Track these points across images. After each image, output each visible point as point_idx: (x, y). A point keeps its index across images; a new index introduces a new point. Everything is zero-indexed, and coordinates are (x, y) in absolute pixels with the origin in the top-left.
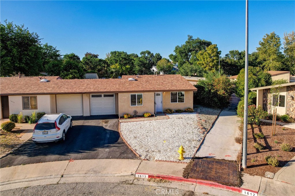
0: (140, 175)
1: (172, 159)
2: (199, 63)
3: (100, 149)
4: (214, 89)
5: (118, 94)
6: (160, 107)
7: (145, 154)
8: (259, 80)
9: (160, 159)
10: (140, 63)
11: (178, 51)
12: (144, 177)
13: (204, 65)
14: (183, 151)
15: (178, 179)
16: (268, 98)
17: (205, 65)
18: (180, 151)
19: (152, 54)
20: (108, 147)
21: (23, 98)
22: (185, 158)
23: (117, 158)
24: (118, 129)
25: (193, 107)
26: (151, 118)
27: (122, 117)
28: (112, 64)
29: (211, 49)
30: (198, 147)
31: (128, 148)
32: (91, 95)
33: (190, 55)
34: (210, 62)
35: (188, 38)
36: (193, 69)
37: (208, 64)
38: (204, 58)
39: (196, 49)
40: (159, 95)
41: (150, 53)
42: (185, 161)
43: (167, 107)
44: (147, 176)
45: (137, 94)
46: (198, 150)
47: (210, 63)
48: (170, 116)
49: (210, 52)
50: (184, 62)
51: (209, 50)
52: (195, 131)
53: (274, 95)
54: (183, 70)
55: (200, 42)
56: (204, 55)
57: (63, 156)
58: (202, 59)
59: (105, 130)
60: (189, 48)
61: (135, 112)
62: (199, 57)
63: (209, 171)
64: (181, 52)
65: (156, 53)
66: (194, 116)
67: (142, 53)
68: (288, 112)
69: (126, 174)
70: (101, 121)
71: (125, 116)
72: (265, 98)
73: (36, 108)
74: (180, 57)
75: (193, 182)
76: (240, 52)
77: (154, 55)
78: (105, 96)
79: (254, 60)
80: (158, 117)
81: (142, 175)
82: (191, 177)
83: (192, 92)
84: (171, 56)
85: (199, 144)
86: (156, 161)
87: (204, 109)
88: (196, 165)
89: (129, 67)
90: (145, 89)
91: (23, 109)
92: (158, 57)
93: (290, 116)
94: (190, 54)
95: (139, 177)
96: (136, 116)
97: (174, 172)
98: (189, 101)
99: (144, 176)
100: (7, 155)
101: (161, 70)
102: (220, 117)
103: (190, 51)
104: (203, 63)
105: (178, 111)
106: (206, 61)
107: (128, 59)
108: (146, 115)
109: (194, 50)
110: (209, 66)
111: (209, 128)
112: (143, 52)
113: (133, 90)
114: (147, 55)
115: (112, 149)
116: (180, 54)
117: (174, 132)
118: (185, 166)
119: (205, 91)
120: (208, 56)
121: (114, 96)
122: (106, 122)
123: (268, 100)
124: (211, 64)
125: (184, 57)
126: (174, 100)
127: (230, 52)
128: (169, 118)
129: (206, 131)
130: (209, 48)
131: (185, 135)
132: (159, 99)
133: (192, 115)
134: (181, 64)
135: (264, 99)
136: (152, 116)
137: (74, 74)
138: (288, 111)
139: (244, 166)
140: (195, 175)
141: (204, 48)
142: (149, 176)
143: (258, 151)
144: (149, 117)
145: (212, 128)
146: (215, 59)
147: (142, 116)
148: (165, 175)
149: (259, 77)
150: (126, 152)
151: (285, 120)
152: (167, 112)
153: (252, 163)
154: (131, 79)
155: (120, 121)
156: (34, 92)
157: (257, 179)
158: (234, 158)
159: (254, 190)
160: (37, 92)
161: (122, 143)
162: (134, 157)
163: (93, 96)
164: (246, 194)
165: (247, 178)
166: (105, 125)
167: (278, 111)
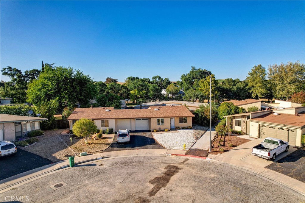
1: (181, 149)
3: (148, 146)
4: (205, 115)
5: (150, 119)
6: (173, 125)
7: (169, 147)
8: (231, 110)
9: (175, 149)
11: (184, 79)
14: (185, 146)
15: (183, 155)
16: (233, 122)
18: (184, 146)
19: (162, 79)
20: (151, 145)
21: (102, 121)
22: (186, 149)
23: (157, 149)
24: (153, 137)
25: (192, 126)
26: (169, 132)
27: (153, 131)
28: (132, 89)
30: (192, 145)
31: (160, 145)
35: (191, 68)
36: (195, 94)
39: (199, 77)
40: (173, 119)
41: (160, 78)
42: (186, 150)
43: (177, 126)
44: (171, 154)
45: (161, 119)
46: (192, 146)
48: (179, 131)
50: (189, 88)
51: (208, 79)
52: (192, 138)
53: (235, 120)
54: (188, 95)
55: (202, 72)
57: (133, 148)
58: (203, 86)
59: (147, 137)
61: (160, 128)
62: (201, 84)
63: (195, 153)
65: (165, 78)
66: (192, 131)
68: (242, 129)
69: (162, 154)
70: (142, 133)
71: (155, 131)
73: (108, 126)
74: (185, 84)
76: (234, 79)
77: (164, 80)
78: (143, 119)
79: (244, 87)
80: (172, 131)
81: (169, 154)
82: (188, 155)
83: (192, 117)
84: (178, 82)
85: (193, 144)
86: (174, 150)
87: (199, 127)
88: (190, 151)
89: (145, 92)
90: (165, 116)
91: (101, 127)
93: (243, 131)
94: (193, 80)
96: (160, 130)
97: (181, 153)
98: (190, 123)
100: (109, 147)
101: (170, 93)
102: (207, 132)
103: (194, 78)
105: (184, 128)
107: (144, 86)
108: (166, 130)
109: (197, 78)
111: (199, 137)
113: (159, 116)
114: (157, 80)
115: (154, 145)
117: (181, 139)
118: (186, 151)
119: (199, 117)
120: (207, 84)
121: (148, 119)
122: (145, 134)
125: (189, 84)
126: (181, 122)
128: (178, 132)
129: (198, 138)
130: (209, 77)
131: (186, 140)
132: (173, 121)
133: (191, 130)
134: (187, 89)
136: (169, 131)
139: (210, 152)
140: (190, 154)
141: (205, 78)
142: (172, 154)
143: (219, 147)
144: (167, 131)
145: (201, 137)
146: (213, 86)
147: (164, 131)
148: (178, 154)
149: (232, 108)
150: (160, 147)
151: (240, 133)
152: (177, 128)
153: (214, 151)
154: (156, 109)
155: (153, 133)
156: (107, 118)
157: (214, 155)
158: (207, 149)
159: (211, 158)
160: (108, 118)
161: (157, 143)
162: (164, 148)
163: (136, 120)
164: (208, 159)
165: (210, 155)
166: (145, 135)
167: (237, 128)
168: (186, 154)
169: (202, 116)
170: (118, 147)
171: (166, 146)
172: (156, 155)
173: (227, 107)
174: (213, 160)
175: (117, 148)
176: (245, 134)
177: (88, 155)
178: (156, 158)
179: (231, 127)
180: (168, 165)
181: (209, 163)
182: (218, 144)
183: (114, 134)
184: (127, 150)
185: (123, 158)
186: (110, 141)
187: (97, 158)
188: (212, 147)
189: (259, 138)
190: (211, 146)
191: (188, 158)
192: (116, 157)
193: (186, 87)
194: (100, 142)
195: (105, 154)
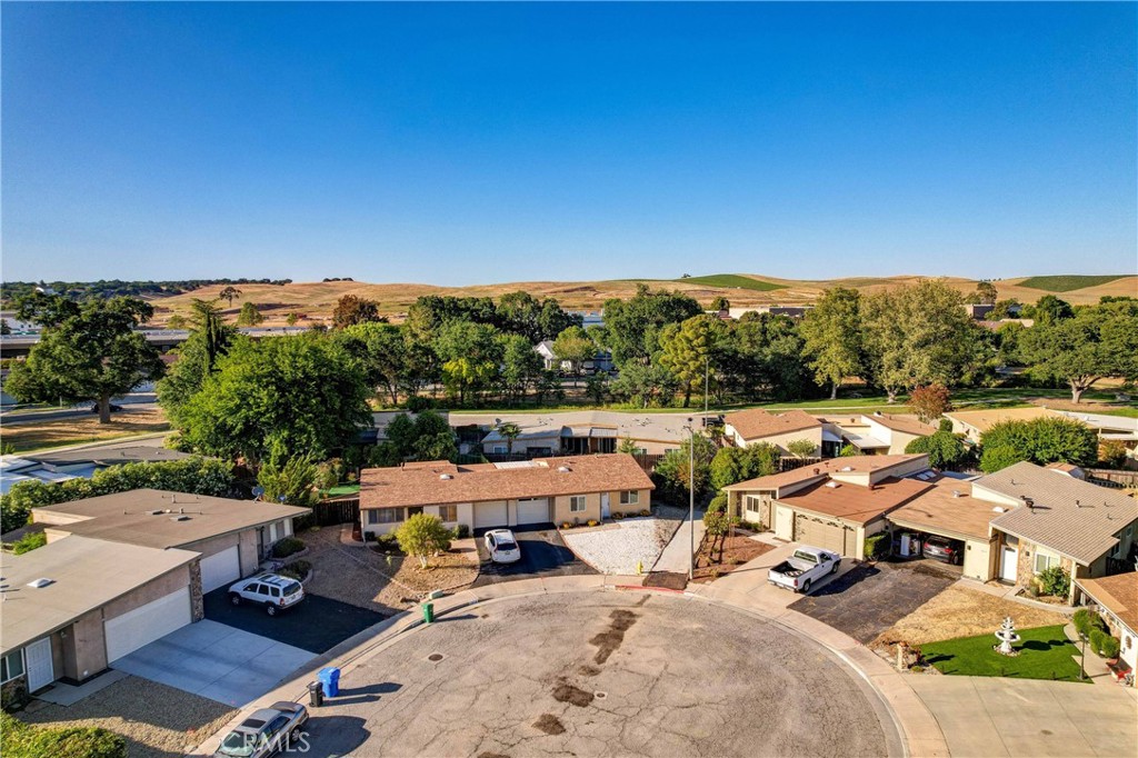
0: (608, 586)
2: (664, 361)
3: (562, 567)
4: (679, 480)
5: (554, 497)
6: (606, 510)
7: (607, 570)
8: (740, 468)
9: (621, 574)
13: (675, 365)
14: (641, 566)
15: (639, 587)
16: (742, 501)
17: (678, 366)
18: (638, 566)
20: (567, 564)
21: (441, 508)
22: (643, 572)
23: (582, 574)
24: (565, 544)
25: (651, 506)
26: (598, 527)
27: (562, 527)
28: (449, 358)
29: (693, 327)
30: (655, 562)
31: (588, 565)
32: (518, 500)
34: (692, 359)
37: (685, 364)
38: (677, 349)
40: (605, 494)
42: (644, 574)
43: (616, 509)
44: (614, 586)
45: (578, 496)
46: (655, 565)
47: (691, 363)
48: (621, 523)
49: (690, 335)
52: (653, 545)
53: (748, 497)
54: (627, 379)
56: (676, 340)
57: (532, 575)
58: (672, 350)
59: (551, 546)
61: (576, 519)
62: (665, 342)
63: (662, 581)
66: (650, 523)
69: (596, 586)
70: (537, 533)
71: (566, 526)
73: (456, 519)
75: (650, 588)
78: (536, 499)
79: (793, 352)
80: (606, 525)
81: (610, 586)
82: (649, 585)
83: (649, 492)
85: (656, 558)
87: (667, 510)
88: (652, 577)
89: (492, 366)
90: (588, 490)
93: (763, 524)
96: (577, 524)
97: (634, 583)
98: (644, 502)
100: (479, 575)
101: (567, 359)
102: (685, 523)
104: (675, 360)
105: (631, 516)
106: (681, 359)
107: (488, 345)
108: (590, 523)
111: (668, 540)
113: (572, 491)
115: (574, 566)
116: (617, 329)
118: (644, 578)
119: (666, 484)
120: (685, 345)
121: (548, 499)
122: (545, 535)
126: (624, 500)
128: (620, 526)
129: (664, 544)
131: (641, 550)
132: (606, 498)
133: (648, 521)
136: (598, 524)
137: (444, 440)
138: (761, 517)
139: (691, 578)
140: (652, 584)
142: (616, 587)
143: (709, 565)
144: (594, 525)
145: (671, 540)
147: (586, 525)
148: (628, 585)
149: (742, 464)
150: (588, 570)
151: (755, 529)
152: (614, 517)
153: (700, 574)
154: (562, 468)
155: (562, 532)
156: (453, 500)
157: (698, 585)
158: (685, 572)
159: (693, 592)
160: (456, 499)
161: (580, 561)
162: (597, 572)
164: (686, 594)
165: (691, 585)
166: (545, 539)
167: (751, 517)
168: (645, 584)
169: (673, 482)
170: (499, 574)
171: (600, 568)
172: (584, 590)
173: (731, 460)
174: (697, 596)
175: (499, 577)
176: (767, 529)
177: (444, 595)
178: (587, 595)
179: (739, 513)
180: (614, 609)
181: (689, 603)
182: (707, 558)
183: (473, 540)
184: (519, 579)
185: (521, 598)
186: (474, 558)
187: (470, 601)
188: (696, 566)
189: (794, 540)
190: (693, 564)
191: (649, 593)
192: (506, 598)
193: (619, 348)
194: (452, 563)
195: (481, 591)
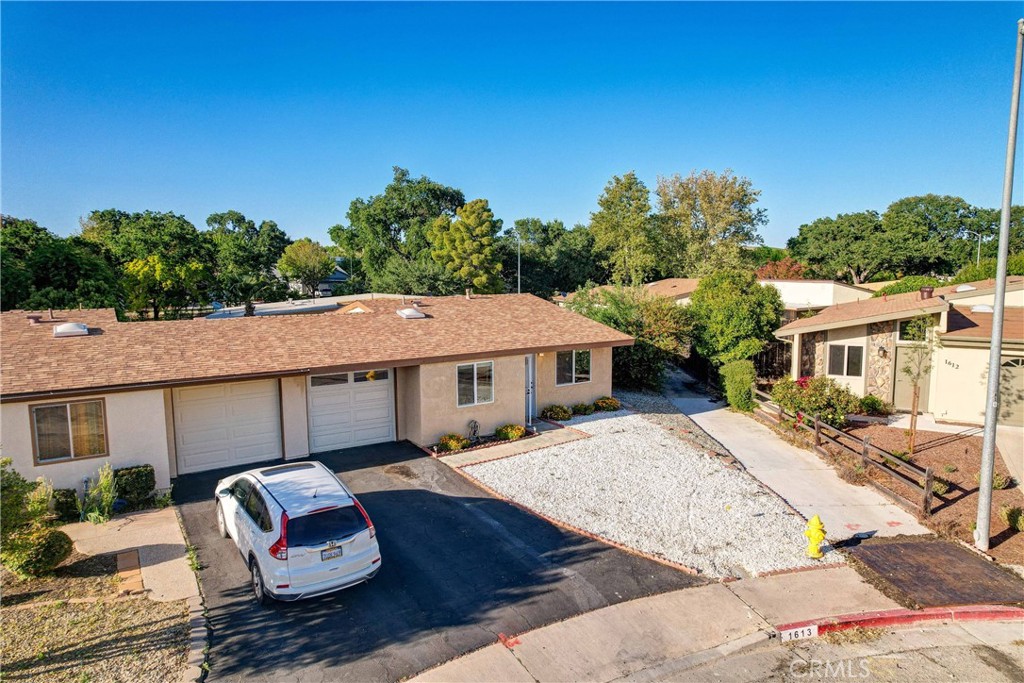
0: (793, 631)
1: (798, 562)
2: (439, 257)
10: (241, 253)
11: (363, 215)
12: (806, 636)
13: (453, 261)
15: (902, 617)
16: (816, 356)
17: (457, 261)
19: (251, 225)
21: (39, 416)
24: (483, 489)
27: (442, 448)
29: (474, 212)
32: (309, 377)
33: (400, 230)
34: (474, 252)
36: (426, 273)
37: (466, 259)
38: (455, 241)
39: (420, 211)
41: (244, 219)
45: (476, 364)
47: (474, 257)
49: (471, 221)
51: (466, 215)
53: (831, 346)
56: (452, 229)
58: (446, 242)
60: (398, 208)
61: (476, 425)
62: (436, 235)
64: (372, 220)
65: (264, 223)
67: (213, 220)
68: (870, 389)
69: (748, 639)
70: (380, 471)
72: (807, 354)
74: (370, 236)
75: (943, 616)
78: (359, 377)
80: (548, 435)
81: (799, 630)
83: (610, 349)
84: (336, 232)
86: (764, 576)
91: (36, 464)
92: (273, 234)
94: (395, 225)
95: (793, 638)
96: (475, 438)
99: (806, 632)
103: (402, 217)
104: (453, 253)
105: (582, 411)
106: (460, 251)
109: (414, 215)
110: (471, 264)
112: (217, 215)
114: (230, 226)
120: (466, 235)
121: (391, 375)
122: (407, 474)
123: (817, 361)
124: (475, 259)
127: (517, 223)
128: (585, 434)
129: (734, 461)
130: (468, 209)
135: (806, 358)
136: (528, 433)
138: (871, 385)
144: (521, 437)
146: (486, 243)
152: (557, 414)
154: (407, 312)
155: (447, 461)
156: (88, 381)
158: (915, 527)
160: (100, 380)
162: (679, 580)
163: (317, 382)
166: (415, 484)
171: (673, 558)
183: (172, 512)
